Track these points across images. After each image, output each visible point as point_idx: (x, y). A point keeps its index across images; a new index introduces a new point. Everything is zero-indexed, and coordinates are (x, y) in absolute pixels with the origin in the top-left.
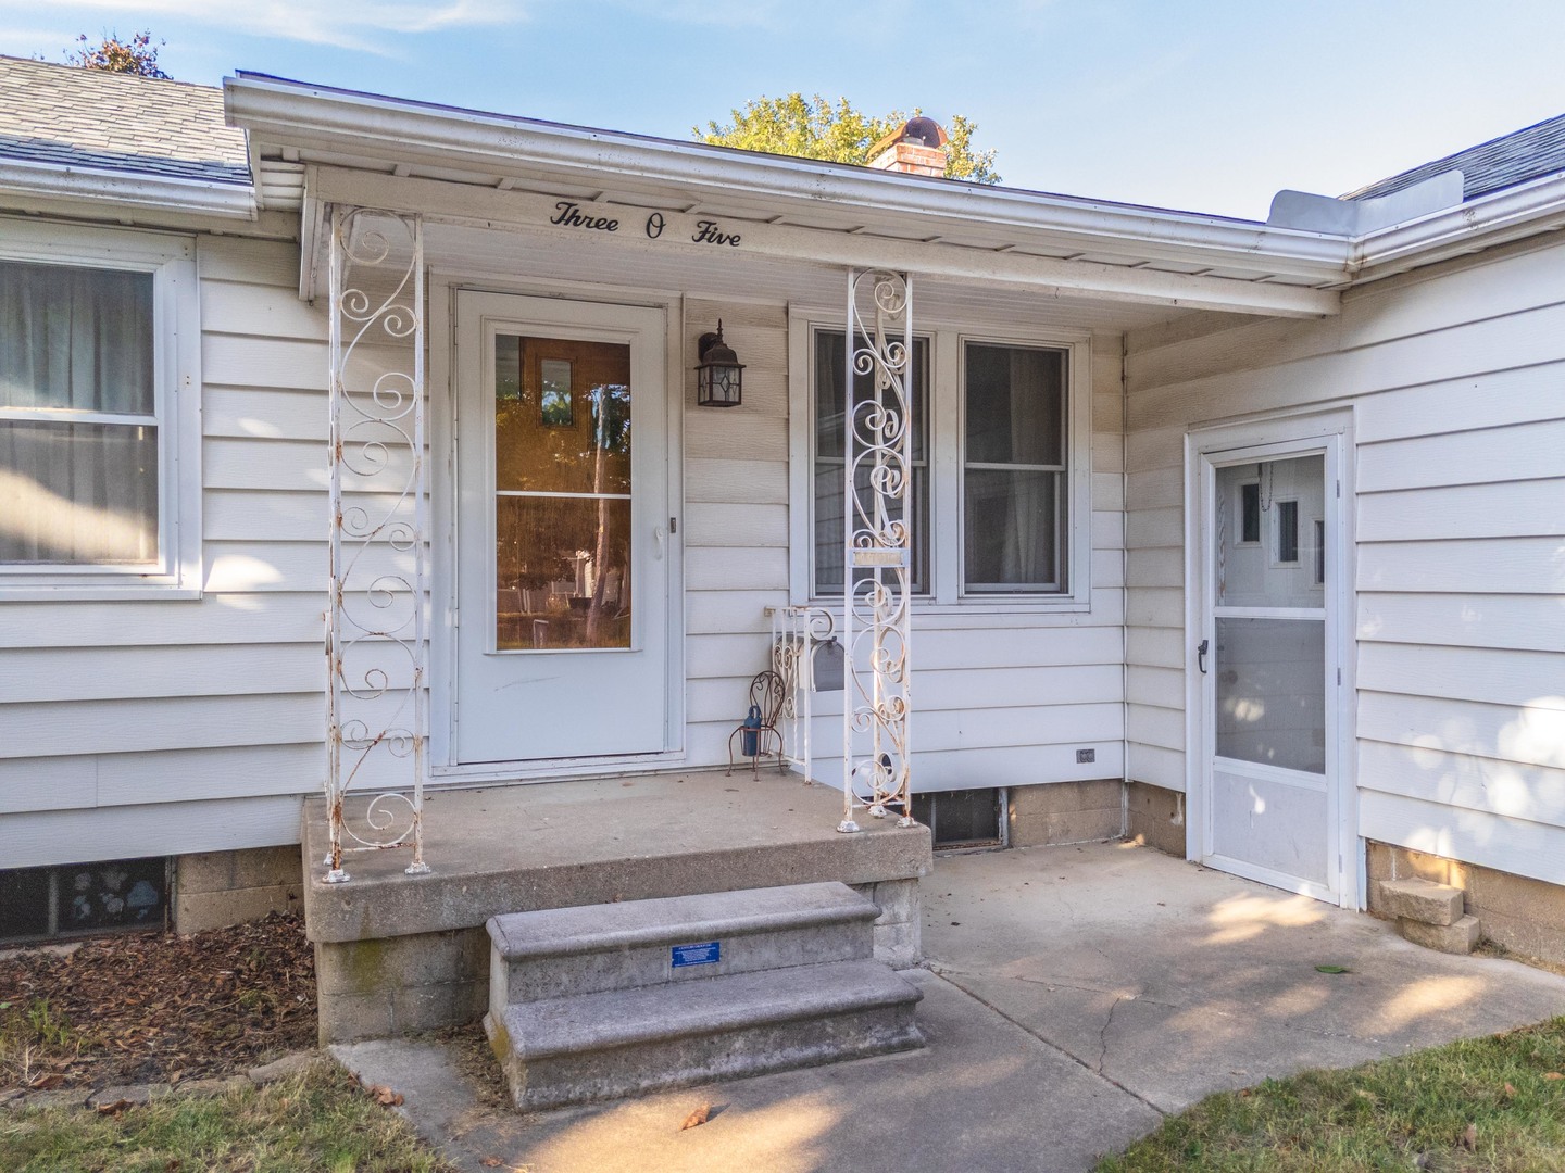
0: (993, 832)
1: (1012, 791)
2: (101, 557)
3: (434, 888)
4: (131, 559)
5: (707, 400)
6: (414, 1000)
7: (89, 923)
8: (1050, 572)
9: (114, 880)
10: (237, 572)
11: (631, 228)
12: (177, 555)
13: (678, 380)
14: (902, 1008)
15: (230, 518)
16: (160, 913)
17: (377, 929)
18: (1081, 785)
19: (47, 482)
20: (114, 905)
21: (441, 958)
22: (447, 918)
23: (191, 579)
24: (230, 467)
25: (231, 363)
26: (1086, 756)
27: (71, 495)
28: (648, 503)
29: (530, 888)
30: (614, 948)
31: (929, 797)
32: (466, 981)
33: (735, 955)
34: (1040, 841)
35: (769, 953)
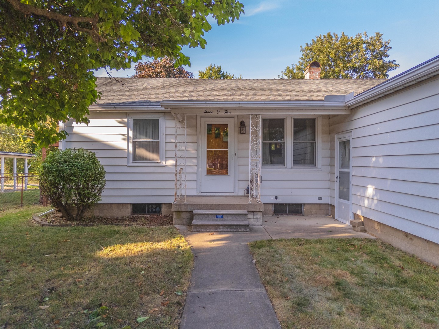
0: (301, 213)
1: (304, 204)
2: (153, 160)
3: (187, 205)
4: (157, 160)
5: (241, 132)
6: (185, 220)
7: (151, 212)
8: (313, 162)
9: (154, 206)
10: (171, 162)
11: (215, 113)
12: (162, 160)
13: (237, 129)
14: (247, 226)
15: (169, 154)
16: (160, 212)
17: (180, 210)
18: (319, 204)
19: (146, 150)
20: (154, 210)
21: (188, 215)
22: (189, 210)
23: (164, 163)
24: (169, 147)
25: (170, 131)
26: (320, 199)
27: (149, 151)
28: (231, 150)
29: (200, 206)
30: (208, 214)
31: (286, 204)
32: (191, 219)
33: (225, 218)
34: (310, 215)
35: (230, 218)
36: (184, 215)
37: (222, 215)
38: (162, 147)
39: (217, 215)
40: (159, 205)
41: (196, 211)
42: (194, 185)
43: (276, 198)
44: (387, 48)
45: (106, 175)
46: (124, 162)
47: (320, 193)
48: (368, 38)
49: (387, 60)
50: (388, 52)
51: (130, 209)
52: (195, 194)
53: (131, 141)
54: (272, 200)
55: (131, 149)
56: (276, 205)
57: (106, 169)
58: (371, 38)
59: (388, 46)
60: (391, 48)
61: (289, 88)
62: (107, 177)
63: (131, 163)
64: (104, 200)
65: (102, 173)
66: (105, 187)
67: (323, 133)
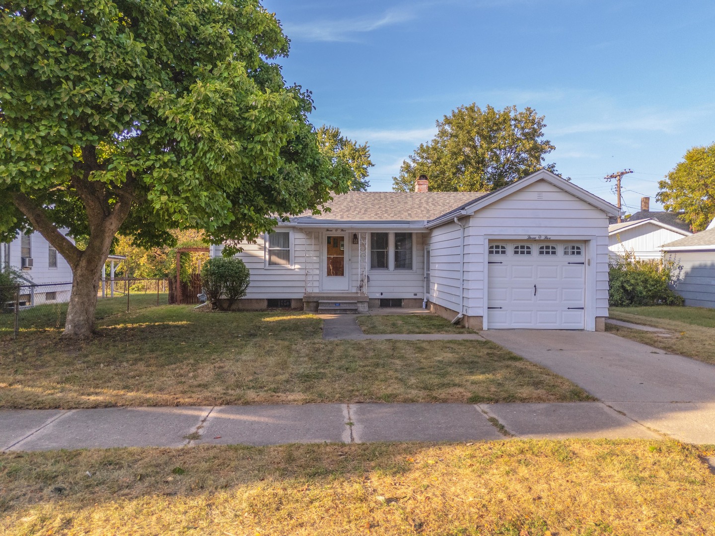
1: (403, 299)
2: (283, 265)
3: (314, 297)
4: (286, 265)
5: (353, 243)
6: (312, 308)
7: (283, 306)
8: (410, 267)
9: (285, 301)
10: (297, 266)
11: (334, 231)
12: (291, 265)
13: (351, 240)
14: (356, 310)
15: (297, 260)
16: (290, 306)
17: (309, 301)
18: (415, 299)
19: (278, 257)
20: (285, 304)
21: (315, 304)
22: (315, 300)
23: (293, 267)
24: (297, 254)
25: (297, 242)
26: (415, 295)
27: (280, 258)
28: (346, 257)
29: (323, 298)
30: (329, 303)
31: (389, 299)
32: (317, 306)
33: (342, 305)
34: (407, 307)
35: (345, 305)
36: (312, 305)
37: (340, 303)
38: (292, 254)
39: (335, 303)
40: (289, 300)
41: (321, 301)
42: (316, 284)
43: (382, 294)
44: (541, 126)
45: (251, 276)
46: (262, 266)
47: (416, 290)
48: (518, 113)
49: (539, 140)
50: (543, 130)
51: (266, 303)
52: (318, 292)
53: (267, 250)
54: (378, 296)
55: (267, 257)
56: (381, 300)
57: (251, 272)
58: (521, 114)
59: (542, 123)
60: (545, 126)
61: (396, 203)
62: (251, 278)
63: (267, 267)
64: (248, 296)
65: (248, 275)
66: (250, 285)
67: (417, 243)
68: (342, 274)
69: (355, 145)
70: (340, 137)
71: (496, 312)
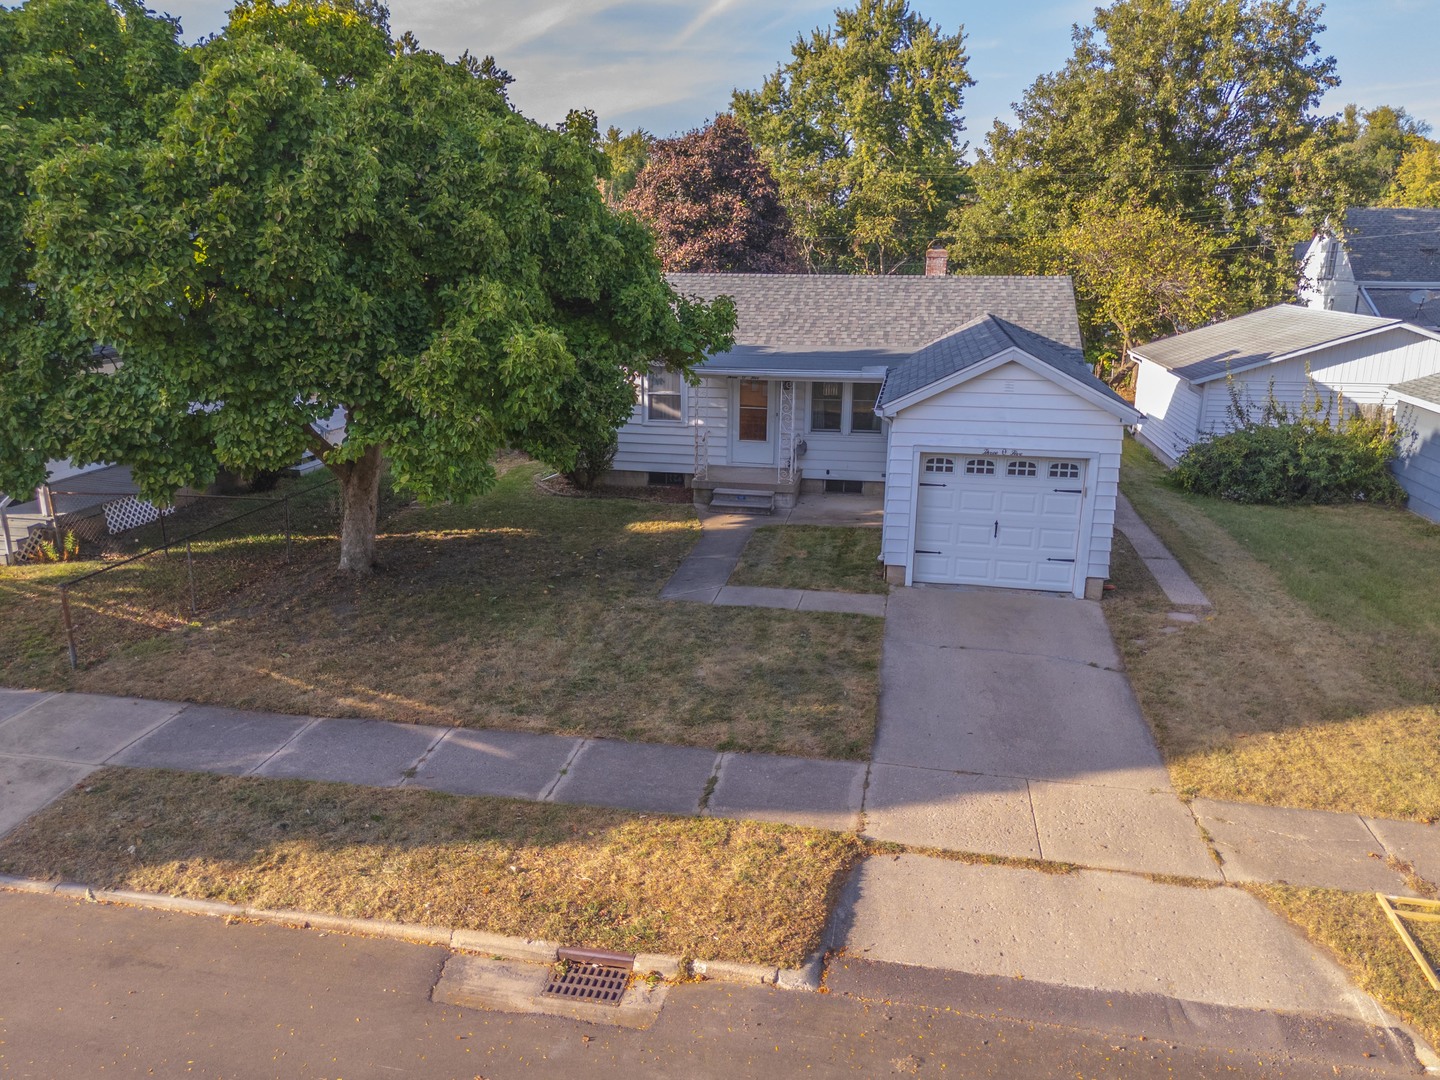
2: (673, 418)
3: (710, 480)
4: (679, 418)
5: (785, 386)
6: (706, 499)
7: (672, 484)
9: (677, 477)
11: (740, 378)
12: (684, 418)
14: (768, 509)
15: (693, 412)
16: (682, 483)
17: (701, 485)
19: (666, 405)
20: (676, 482)
21: (708, 494)
22: (710, 488)
23: (691, 423)
24: (693, 403)
27: (671, 407)
28: (770, 410)
29: (723, 483)
30: (728, 494)
31: (841, 481)
32: (711, 499)
33: (748, 499)
34: (870, 494)
35: (753, 500)
36: (705, 493)
37: (745, 496)
38: (684, 401)
39: (738, 496)
40: (681, 475)
41: (718, 490)
42: (723, 452)
43: (828, 472)
44: (1312, 29)
46: (638, 419)
49: (1305, 63)
50: (1316, 39)
51: (646, 478)
52: (724, 464)
53: (646, 393)
54: (821, 475)
55: (647, 404)
56: (829, 482)
59: (1317, 24)
60: (1322, 28)
63: (647, 421)
64: (616, 466)
66: (619, 451)
68: (763, 437)
69: (936, 36)
70: (908, 14)
71: (932, 559)
